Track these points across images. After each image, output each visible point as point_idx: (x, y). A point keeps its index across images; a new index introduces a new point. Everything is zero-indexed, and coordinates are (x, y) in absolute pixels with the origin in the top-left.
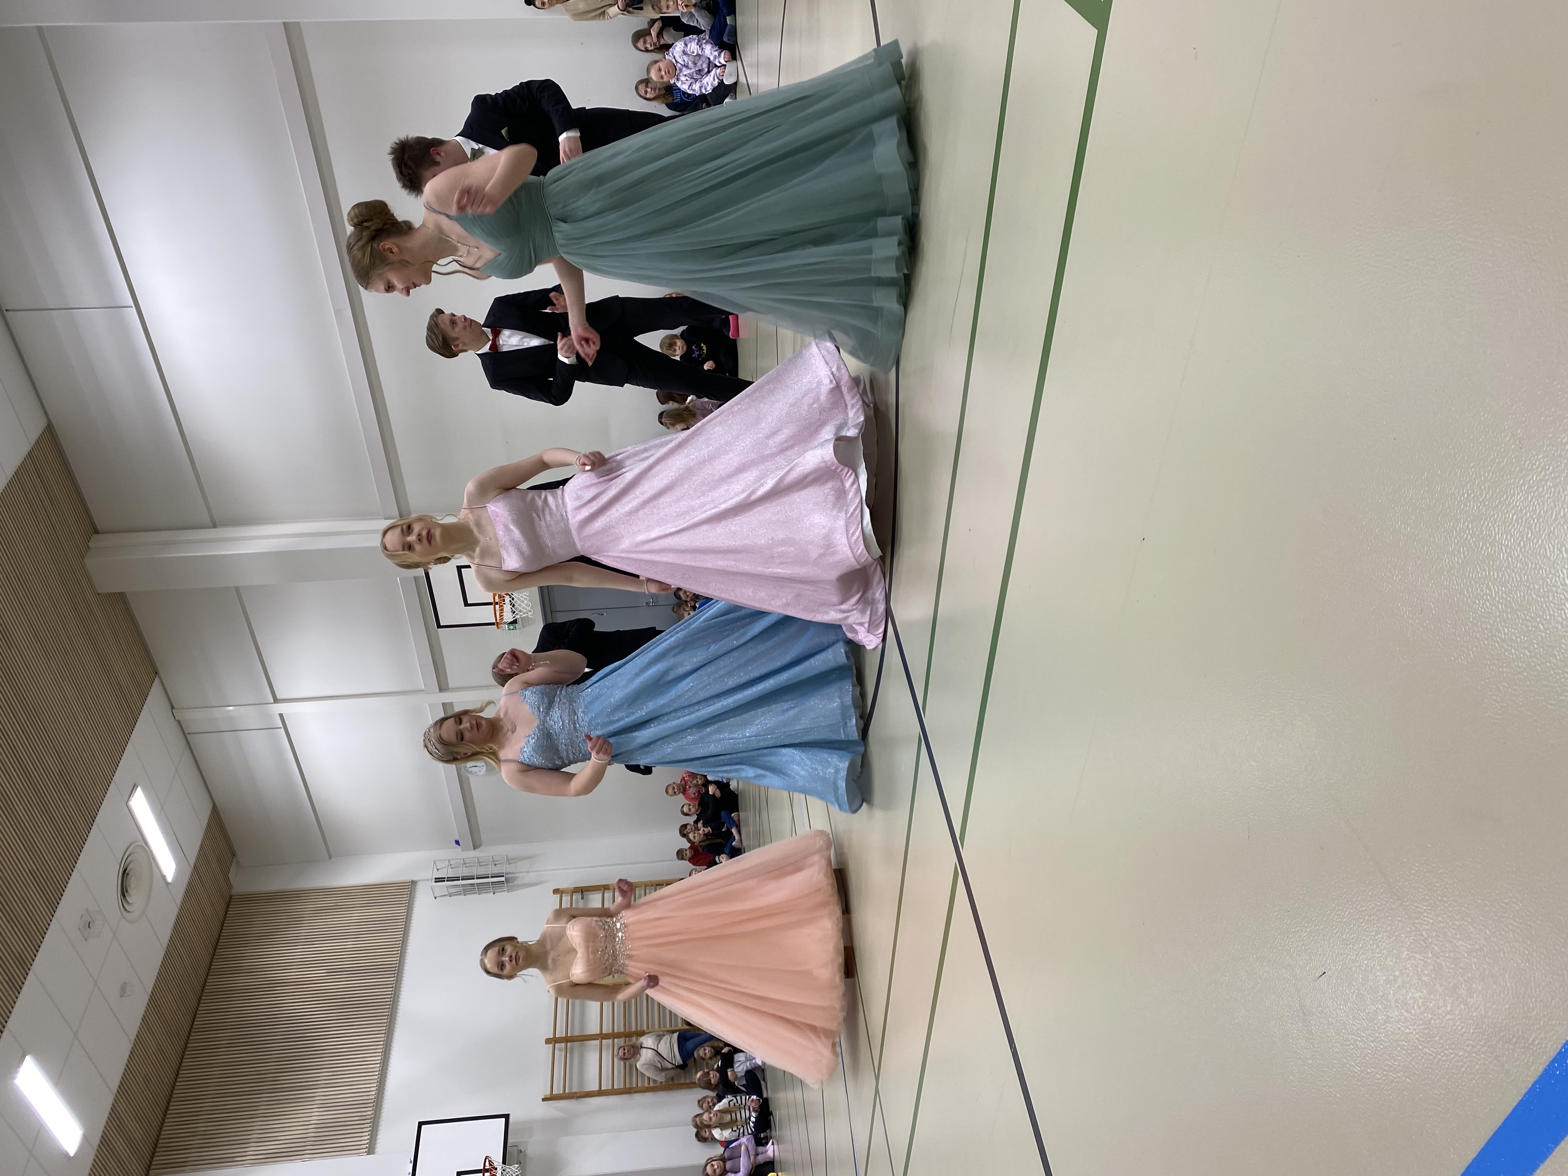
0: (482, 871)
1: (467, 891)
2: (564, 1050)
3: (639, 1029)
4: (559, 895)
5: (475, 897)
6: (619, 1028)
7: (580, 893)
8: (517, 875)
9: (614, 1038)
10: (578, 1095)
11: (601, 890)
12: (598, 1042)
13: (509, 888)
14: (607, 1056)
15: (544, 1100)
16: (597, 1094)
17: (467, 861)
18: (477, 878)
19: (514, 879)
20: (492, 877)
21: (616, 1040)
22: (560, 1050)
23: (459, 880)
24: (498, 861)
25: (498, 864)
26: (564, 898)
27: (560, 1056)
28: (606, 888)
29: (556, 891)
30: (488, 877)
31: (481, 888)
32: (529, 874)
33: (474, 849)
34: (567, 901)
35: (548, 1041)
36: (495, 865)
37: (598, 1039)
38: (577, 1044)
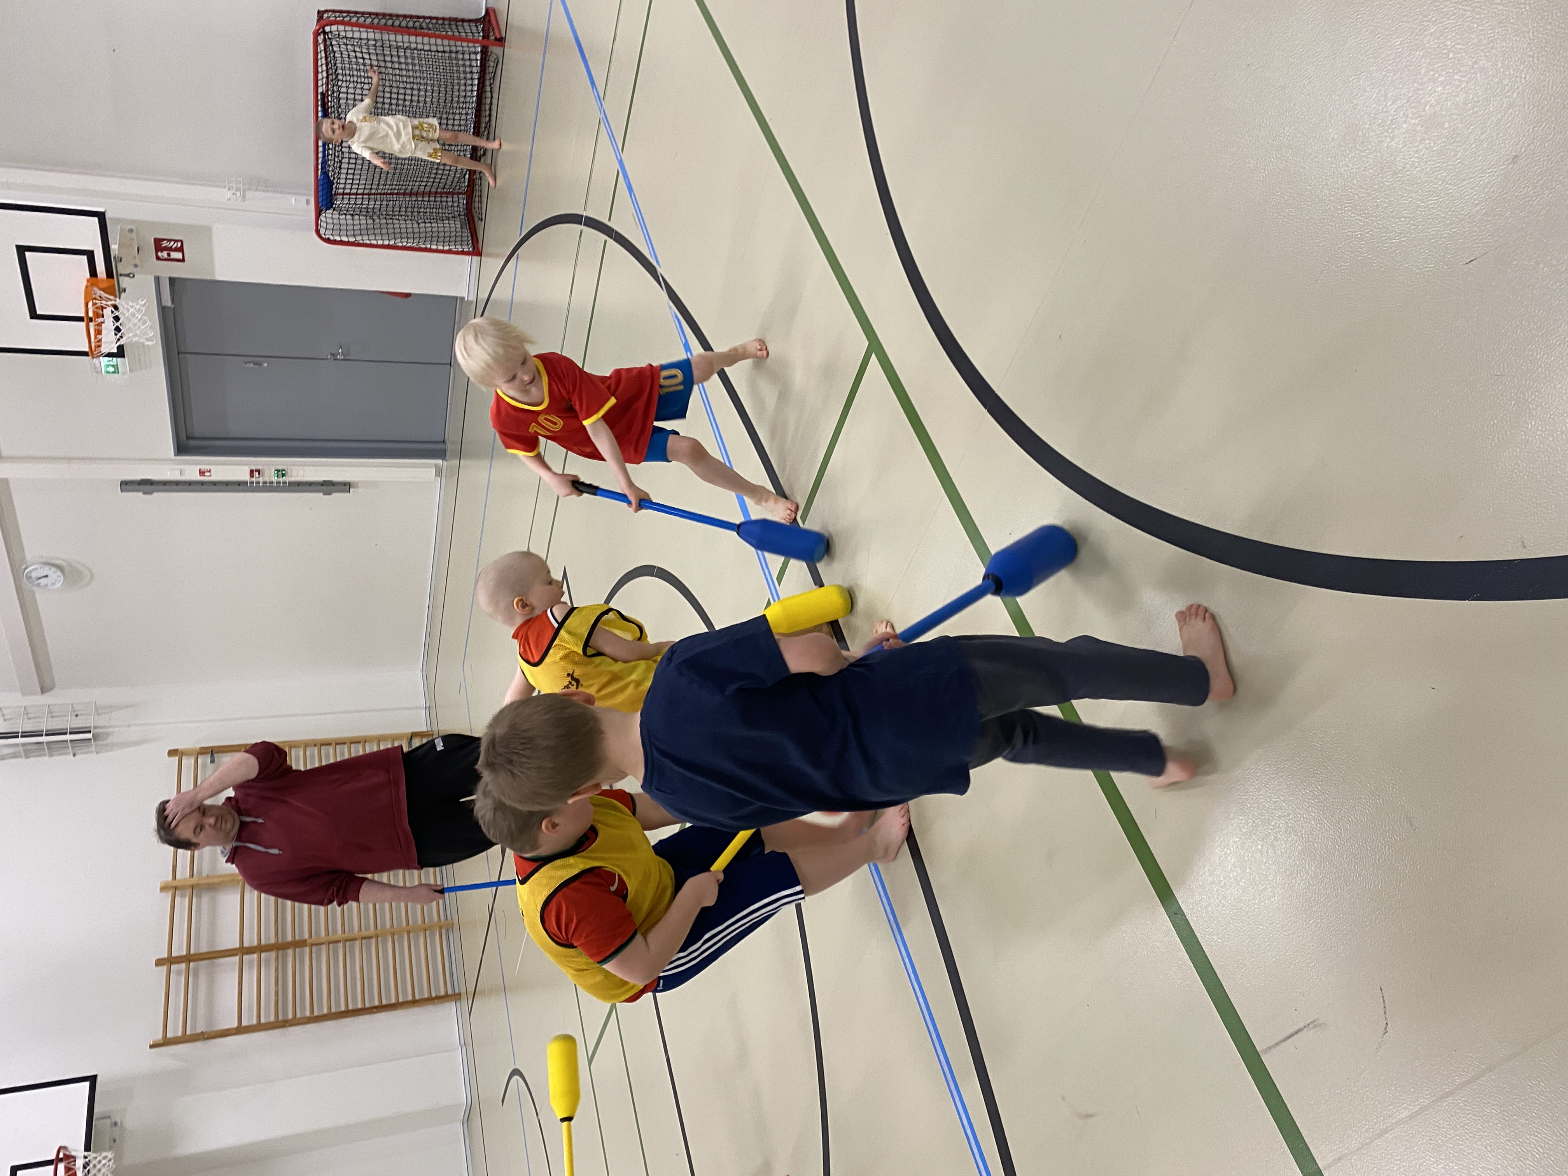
0: (55, 725)
1: (28, 752)
2: (184, 973)
3: (297, 938)
4: (177, 758)
5: (43, 761)
6: (269, 938)
7: (209, 756)
8: (111, 730)
9: (262, 952)
10: (206, 1036)
12: (236, 959)
13: (97, 748)
14: (250, 977)
15: (151, 1047)
16: (234, 1032)
17: (29, 710)
18: (47, 735)
19: (108, 734)
20: (71, 733)
21: (263, 955)
22: (179, 973)
23: (17, 737)
24: (79, 711)
25: (82, 715)
26: (185, 761)
27: (177, 982)
29: (172, 753)
30: (66, 734)
31: (53, 749)
32: (131, 728)
33: (43, 692)
34: (188, 765)
35: (159, 963)
36: (77, 716)
37: (237, 955)
38: (204, 963)
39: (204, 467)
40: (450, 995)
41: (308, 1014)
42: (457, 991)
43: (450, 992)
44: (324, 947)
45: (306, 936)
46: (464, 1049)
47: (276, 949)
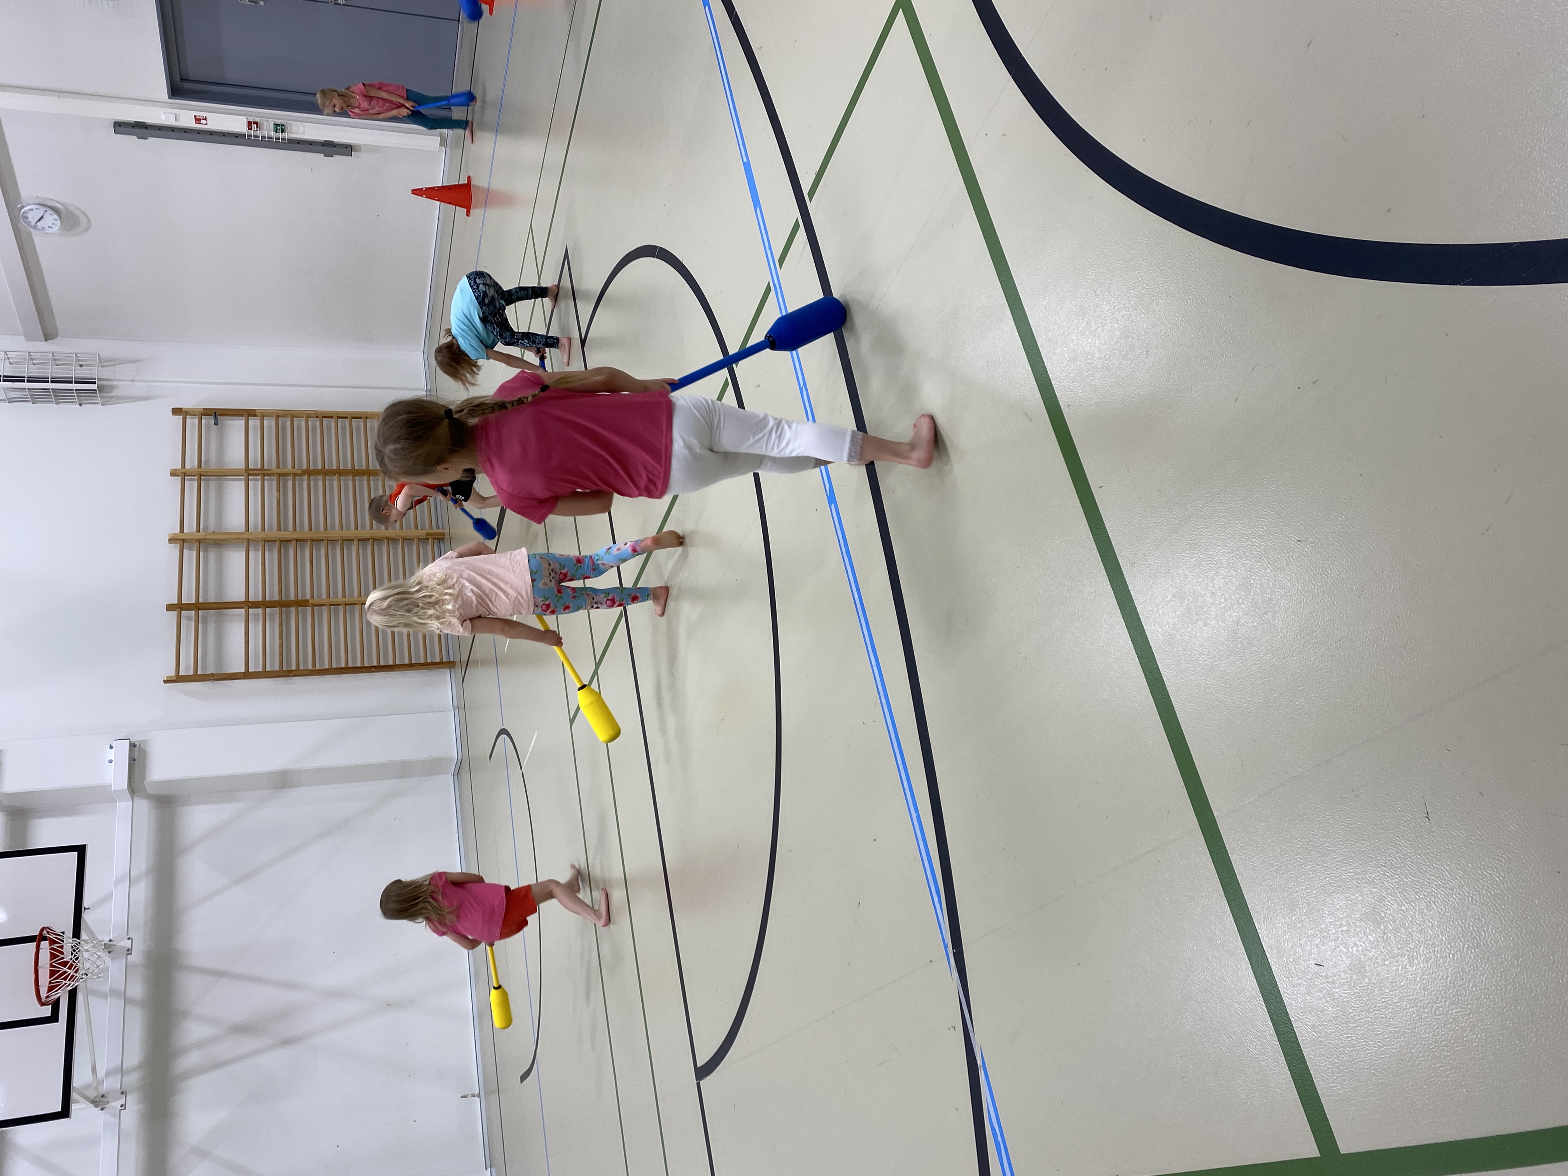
0: (60, 372)
1: (35, 397)
2: (194, 619)
3: (300, 597)
4: (181, 417)
5: (50, 408)
6: (273, 595)
7: (213, 417)
8: (115, 383)
9: (266, 607)
10: (216, 677)
11: (243, 415)
12: (243, 611)
13: (103, 400)
14: (256, 630)
15: (165, 682)
16: (241, 676)
17: (34, 355)
18: (52, 382)
19: (112, 388)
20: (76, 382)
21: (268, 610)
22: (189, 618)
23: (24, 381)
24: (83, 361)
25: (87, 365)
26: (189, 420)
27: (188, 627)
28: (249, 414)
29: (176, 411)
30: (71, 382)
31: (59, 397)
32: (136, 383)
33: (46, 340)
34: (193, 425)
35: (170, 608)
36: (81, 365)
37: (243, 608)
38: (213, 612)
39: (200, 114)
40: (445, 662)
41: (310, 667)
42: (452, 660)
43: (445, 660)
44: (325, 608)
45: (308, 597)
46: (457, 711)
47: (279, 606)
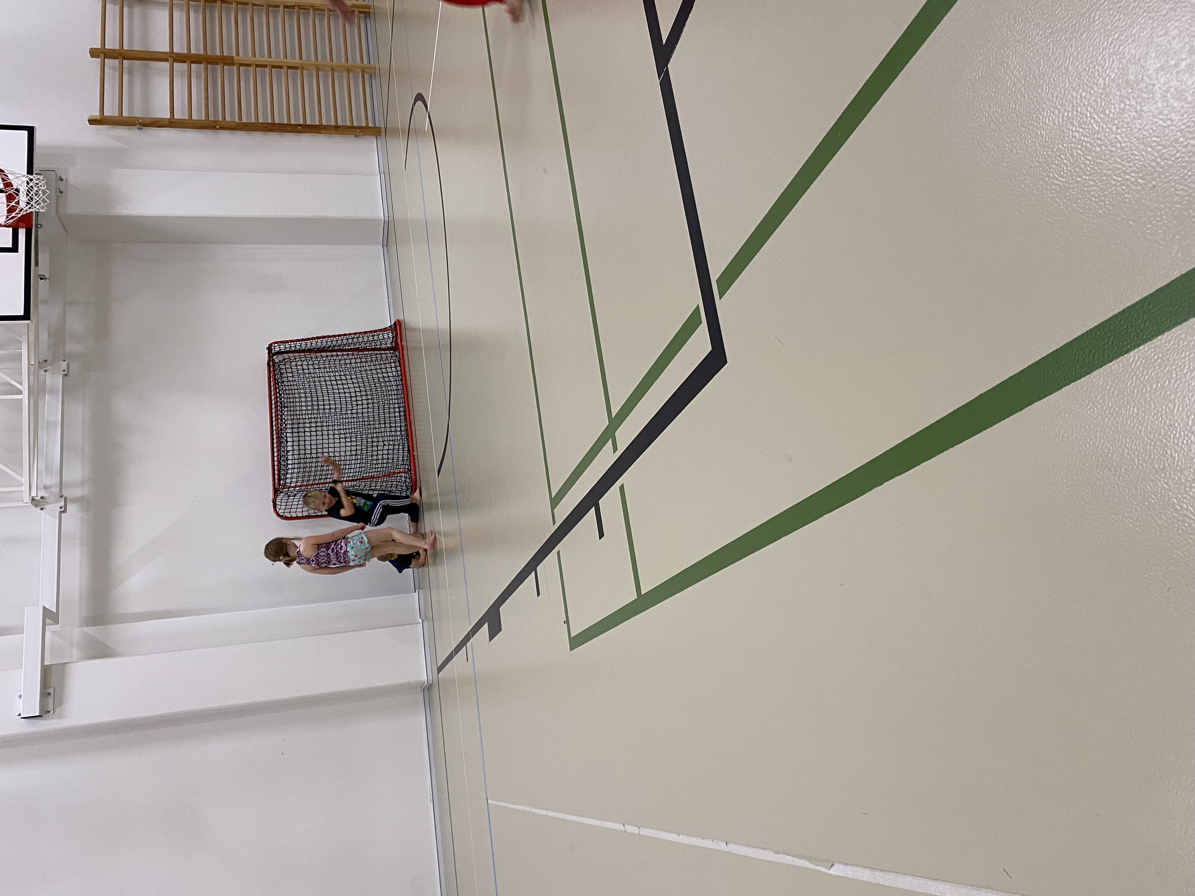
2: (117, 70)
3: (225, 55)
6: (198, 49)
9: (192, 62)
10: (140, 121)
12: (167, 64)
14: (181, 85)
15: (91, 122)
16: (167, 123)
21: (193, 65)
22: (111, 68)
27: (112, 75)
35: (94, 53)
37: (167, 60)
38: (138, 63)
40: (371, 127)
41: (236, 120)
42: (378, 125)
43: (371, 125)
44: (251, 69)
45: (234, 54)
46: (383, 176)
47: (205, 61)
